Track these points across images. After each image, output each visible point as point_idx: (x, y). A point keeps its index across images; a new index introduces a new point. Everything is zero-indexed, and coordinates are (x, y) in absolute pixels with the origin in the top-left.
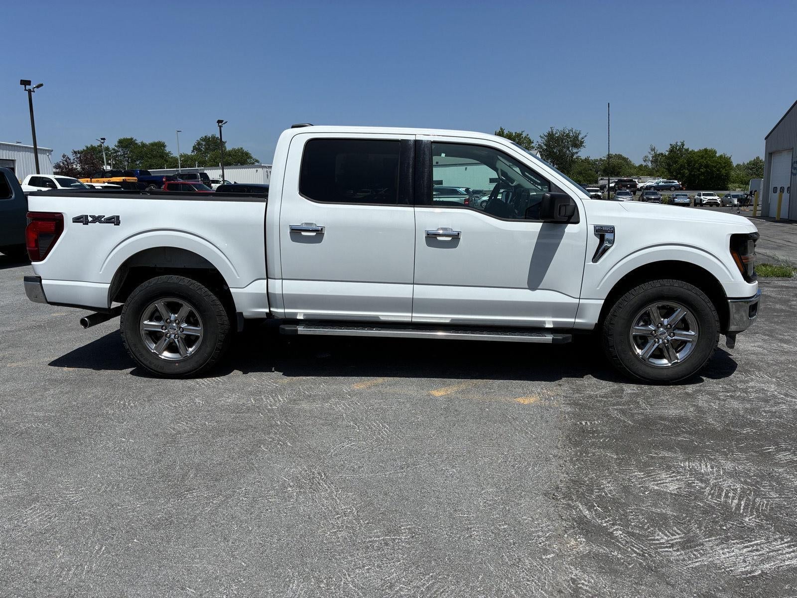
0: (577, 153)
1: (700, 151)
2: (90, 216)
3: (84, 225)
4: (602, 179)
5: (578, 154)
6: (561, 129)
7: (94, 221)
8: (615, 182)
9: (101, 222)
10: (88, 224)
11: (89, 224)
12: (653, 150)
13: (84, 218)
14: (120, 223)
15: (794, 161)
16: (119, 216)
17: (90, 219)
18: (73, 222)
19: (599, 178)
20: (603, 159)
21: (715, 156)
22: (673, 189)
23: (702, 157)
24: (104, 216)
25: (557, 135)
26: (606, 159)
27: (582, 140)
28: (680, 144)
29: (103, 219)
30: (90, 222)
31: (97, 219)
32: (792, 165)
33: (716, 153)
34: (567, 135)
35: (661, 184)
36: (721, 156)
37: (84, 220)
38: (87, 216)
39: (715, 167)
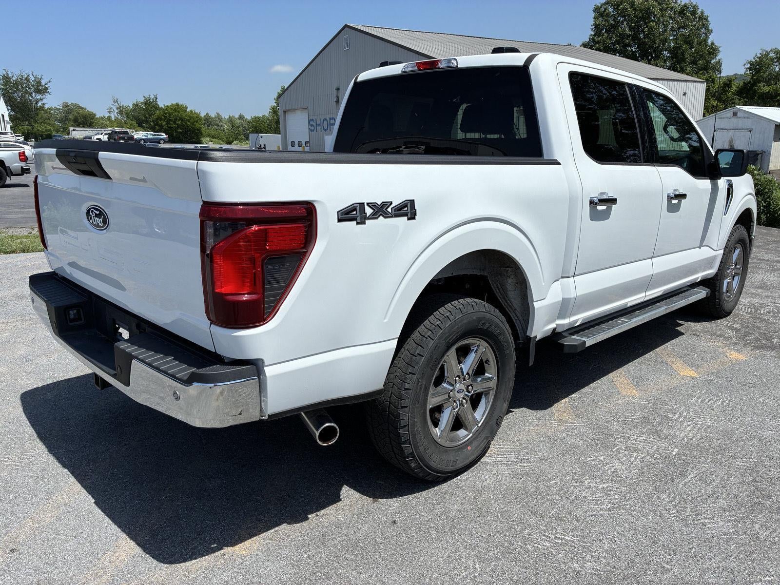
0: (42, 100)
1: (172, 105)
2: (368, 204)
3: (359, 226)
4: (74, 130)
5: (44, 101)
6: (17, 72)
7: (374, 216)
8: (109, 133)
9: (386, 216)
10: (364, 223)
11: (367, 222)
12: (116, 101)
13: (358, 208)
14: (415, 214)
15: (310, 119)
16: (413, 201)
17: (369, 211)
18: (339, 221)
19: (71, 129)
20: (58, 107)
21: (186, 110)
22: (162, 142)
23: (175, 110)
24: (391, 203)
25: (14, 79)
26: (61, 108)
27: (47, 86)
28: (153, 97)
29: (389, 210)
30: (369, 218)
31: (381, 210)
32: (309, 123)
33: (187, 108)
34: (26, 79)
35: (149, 137)
36: (191, 111)
37: (358, 214)
38: (364, 203)
39: (188, 121)
